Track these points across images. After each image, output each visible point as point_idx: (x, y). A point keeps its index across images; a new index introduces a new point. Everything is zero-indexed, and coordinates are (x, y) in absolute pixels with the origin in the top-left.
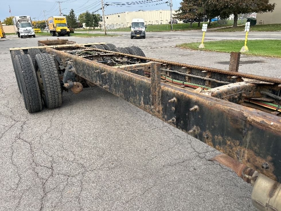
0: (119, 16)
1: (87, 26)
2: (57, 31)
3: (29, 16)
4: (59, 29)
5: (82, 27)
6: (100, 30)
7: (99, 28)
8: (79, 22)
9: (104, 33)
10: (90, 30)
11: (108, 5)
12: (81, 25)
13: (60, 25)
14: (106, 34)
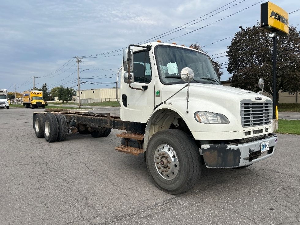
0: (93, 92)
1: (60, 100)
2: (32, 103)
3: (6, 90)
4: (34, 102)
5: (53, 100)
6: (74, 103)
7: (72, 102)
8: (51, 95)
9: (79, 106)
10: (62, 103)
11: (84, 83)
12: (53, 99)
13: (37, 98)
14: (80, 107)
